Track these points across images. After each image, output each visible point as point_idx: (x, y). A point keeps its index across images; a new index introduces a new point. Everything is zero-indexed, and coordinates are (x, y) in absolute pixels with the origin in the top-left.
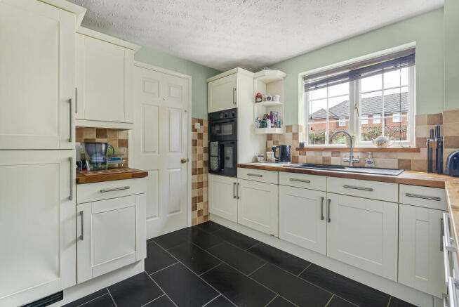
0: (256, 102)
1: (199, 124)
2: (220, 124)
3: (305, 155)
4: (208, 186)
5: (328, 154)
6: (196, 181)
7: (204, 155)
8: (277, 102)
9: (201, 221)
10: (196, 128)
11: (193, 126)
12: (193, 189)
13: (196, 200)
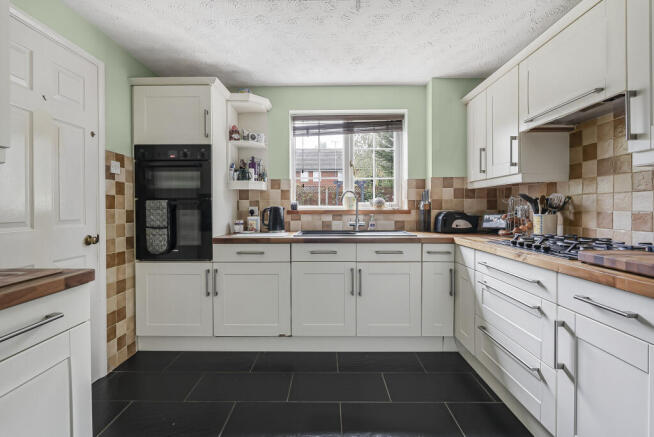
0: (231, 138)
1: (118, 164)
2: (153, 168)
3: (300, 219)
4: (134, 286)
5: (329, 218)
6: (114, 280)
7: (127, 225)
8: (262, 144)
9: (124, 357)
10: (113, 171)
11: (108, 168)
12: (108, 296)
13: (115, 317)
